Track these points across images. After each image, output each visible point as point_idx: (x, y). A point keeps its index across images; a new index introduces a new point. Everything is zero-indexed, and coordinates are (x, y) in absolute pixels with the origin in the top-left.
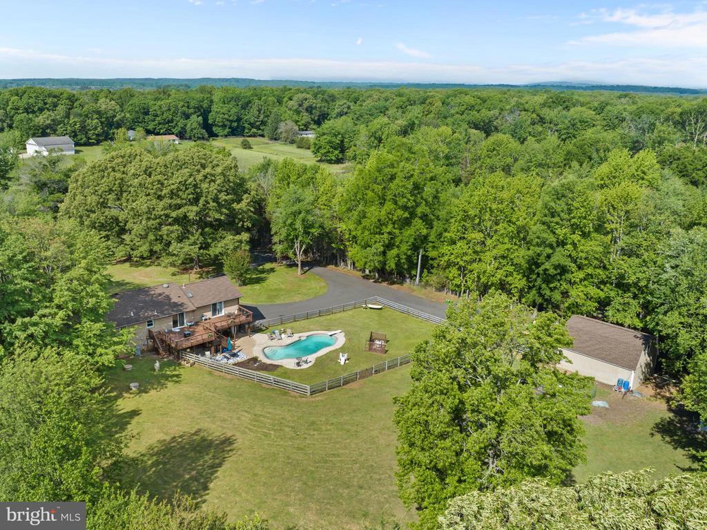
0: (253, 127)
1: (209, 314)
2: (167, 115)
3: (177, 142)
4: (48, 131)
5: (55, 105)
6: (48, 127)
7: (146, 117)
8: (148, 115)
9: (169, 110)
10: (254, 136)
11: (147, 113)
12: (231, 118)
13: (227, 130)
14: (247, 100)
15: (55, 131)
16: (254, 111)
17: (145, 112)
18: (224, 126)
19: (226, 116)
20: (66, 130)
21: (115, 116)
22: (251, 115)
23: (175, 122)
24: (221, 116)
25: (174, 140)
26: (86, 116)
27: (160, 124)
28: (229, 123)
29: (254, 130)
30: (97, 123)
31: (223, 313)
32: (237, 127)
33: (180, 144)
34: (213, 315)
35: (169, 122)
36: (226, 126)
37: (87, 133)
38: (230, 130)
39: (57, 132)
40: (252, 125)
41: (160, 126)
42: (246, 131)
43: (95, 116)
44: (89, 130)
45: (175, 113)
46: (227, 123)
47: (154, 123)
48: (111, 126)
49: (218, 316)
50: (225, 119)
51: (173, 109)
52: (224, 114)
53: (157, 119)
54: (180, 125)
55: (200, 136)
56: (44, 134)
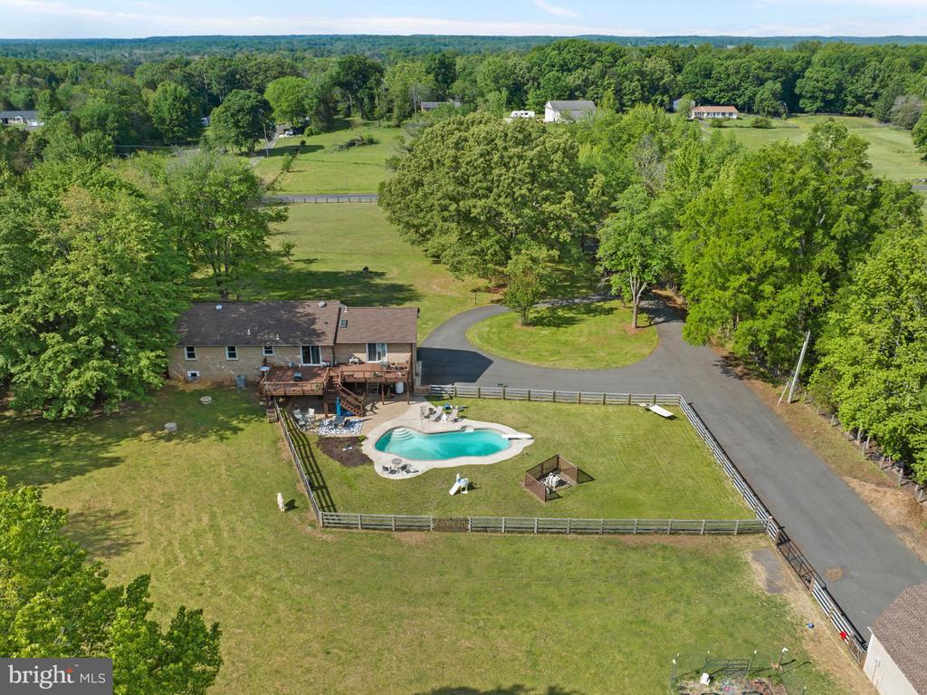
0: (860, 102)
1: (364, 357)
2: (734, 79)
3: (735, 117)
4: (577, 93)
5: (593, 62)
6: (578, 88)
7: (707, 81)
8: (710, 78)
9: (737, 73)
10: (859, 114)
11: (708, 76)
12: (827, 88)
13: (819, 104)
14: (859, 61)
15: (584, 94)
16: (866, 78)
17: (707, 75)
18: (813, 98)
19: (820, 84)
20: (597, 94)
21: (662, 78)
22: (860, 85)
23: (742, 90)
24: (812, 83)
25: (731, 114)
26: (625, 76)
27: (721, 91)
28: (821, 94)
29: (861, 106)
30: (637, 87)
31: (385, 359)
32: (837, 99)
33: (738, 118)
34: (370, 360)
35: (735, 89)
36: (817, 98)
37: (621, 98)
38: (822, 104)
39: (587, 96)
40: (859, 99)
41: (722, 94)
42: (848, 107)
43: (636, 77)
44: (625, 94)
45: (746, 77)
46: (819, 94)
47: (714, 90)
48: (656, 90)
49: (377, 362)
50: (817, 87)
51: (743, 72)
52: (818, 81)
53: (720, 84)
54: (748, 93)
55: (770, 109)
56: (572, 97)
